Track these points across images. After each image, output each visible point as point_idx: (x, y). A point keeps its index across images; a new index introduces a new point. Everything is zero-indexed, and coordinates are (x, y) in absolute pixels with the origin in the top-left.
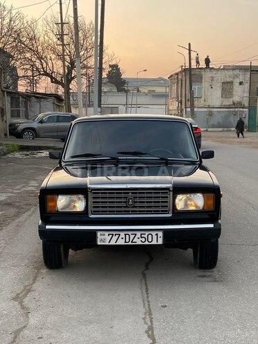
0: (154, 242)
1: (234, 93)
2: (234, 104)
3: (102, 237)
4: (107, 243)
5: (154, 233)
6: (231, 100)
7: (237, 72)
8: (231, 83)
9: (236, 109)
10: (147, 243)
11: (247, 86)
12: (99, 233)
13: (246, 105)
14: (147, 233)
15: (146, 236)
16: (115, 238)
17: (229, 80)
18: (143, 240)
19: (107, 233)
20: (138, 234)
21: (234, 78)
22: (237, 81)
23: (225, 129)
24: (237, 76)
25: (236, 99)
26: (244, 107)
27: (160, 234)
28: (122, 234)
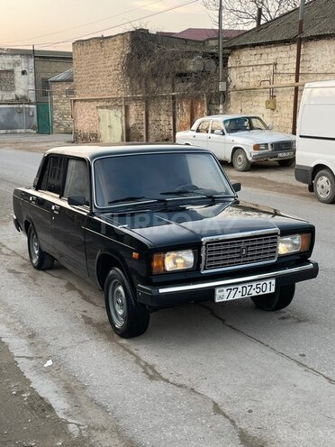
0: (268, 292)
1: (16, 84)
2: (17, 98)
3: (221, 294)
4: (225, 300)
5: (268, 282)
6: (13, 93)
7: (17, 58)
8: (12, 72)
9: (21, 106)
10: (261, 293)
11: (31, 76)
12: (217, 290)
13: (33, 100)
14: (262, 283)
15: (260, 286)
16: (233, 292)
17: (8, 68)
18: (258, 290)
19: (225, 289)
20: (254, 284)
21: (14, 66)
22: (18, 70)
23: (9, 131)
24: (18, 64)
25: (20, 92)
26: (30, 103)
27: (273, 282)
28: (240, 287)
